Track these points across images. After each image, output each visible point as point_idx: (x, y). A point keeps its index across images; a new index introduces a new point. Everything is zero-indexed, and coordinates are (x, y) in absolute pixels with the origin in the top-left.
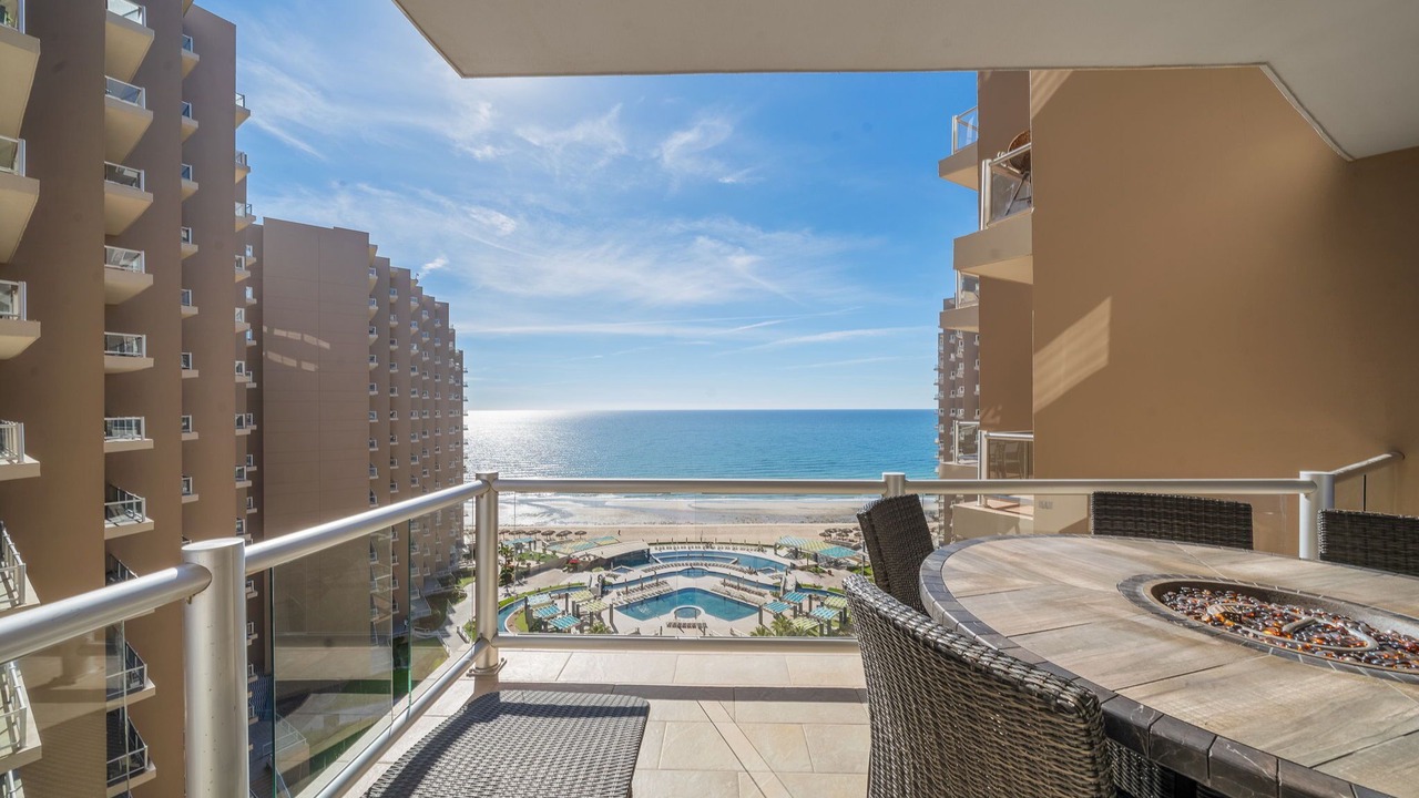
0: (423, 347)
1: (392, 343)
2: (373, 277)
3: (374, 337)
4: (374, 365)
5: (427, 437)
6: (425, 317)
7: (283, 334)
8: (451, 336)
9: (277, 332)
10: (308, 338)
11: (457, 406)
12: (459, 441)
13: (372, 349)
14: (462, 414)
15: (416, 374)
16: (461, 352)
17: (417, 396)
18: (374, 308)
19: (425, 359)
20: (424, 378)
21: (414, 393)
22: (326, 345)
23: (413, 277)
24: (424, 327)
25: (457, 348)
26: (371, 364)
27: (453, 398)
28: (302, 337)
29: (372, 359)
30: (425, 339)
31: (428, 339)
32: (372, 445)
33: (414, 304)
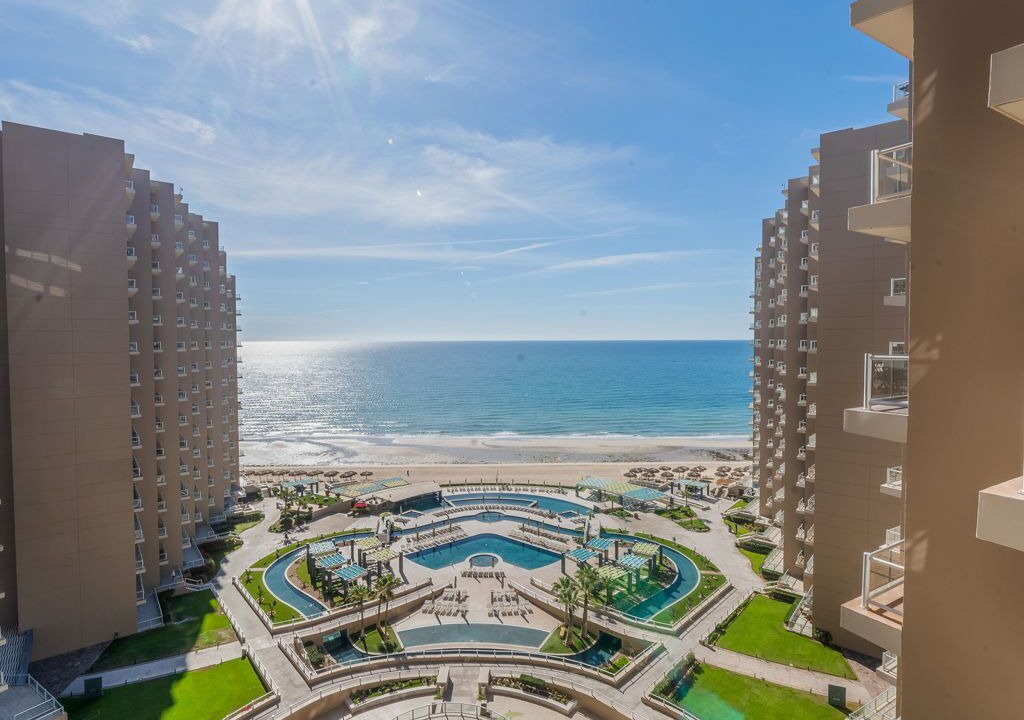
0: (191, 272)
1: (155, 266)
2: (131, 191)
3: (133, 258)
4: (133, 290)
5: (197, 370)
6: (192, 238)
7: (27, 254)
8: (220, 259)
9: (21, 253)
10: (56, 260)
11: (231, 336)
12: (232, 373)
13: (131, 274)
14: (235, 346)
15: (183, 300)
16: (233, 277)
17: (184, 325)
18: (132, 226)
19: (193, 284)
20: (192, 306)
21: (180, 322)
22: (77, 268)
23: (176, 192)
24: (190, 249)
25: (229, 272)
26: (130, 289)
27: (224, 328)
28: (50, 258)
29: (131, 284)
30: (193, 263)
31: (195, 262)
32: (133, 380)
33: (179, 223)
